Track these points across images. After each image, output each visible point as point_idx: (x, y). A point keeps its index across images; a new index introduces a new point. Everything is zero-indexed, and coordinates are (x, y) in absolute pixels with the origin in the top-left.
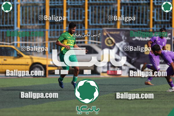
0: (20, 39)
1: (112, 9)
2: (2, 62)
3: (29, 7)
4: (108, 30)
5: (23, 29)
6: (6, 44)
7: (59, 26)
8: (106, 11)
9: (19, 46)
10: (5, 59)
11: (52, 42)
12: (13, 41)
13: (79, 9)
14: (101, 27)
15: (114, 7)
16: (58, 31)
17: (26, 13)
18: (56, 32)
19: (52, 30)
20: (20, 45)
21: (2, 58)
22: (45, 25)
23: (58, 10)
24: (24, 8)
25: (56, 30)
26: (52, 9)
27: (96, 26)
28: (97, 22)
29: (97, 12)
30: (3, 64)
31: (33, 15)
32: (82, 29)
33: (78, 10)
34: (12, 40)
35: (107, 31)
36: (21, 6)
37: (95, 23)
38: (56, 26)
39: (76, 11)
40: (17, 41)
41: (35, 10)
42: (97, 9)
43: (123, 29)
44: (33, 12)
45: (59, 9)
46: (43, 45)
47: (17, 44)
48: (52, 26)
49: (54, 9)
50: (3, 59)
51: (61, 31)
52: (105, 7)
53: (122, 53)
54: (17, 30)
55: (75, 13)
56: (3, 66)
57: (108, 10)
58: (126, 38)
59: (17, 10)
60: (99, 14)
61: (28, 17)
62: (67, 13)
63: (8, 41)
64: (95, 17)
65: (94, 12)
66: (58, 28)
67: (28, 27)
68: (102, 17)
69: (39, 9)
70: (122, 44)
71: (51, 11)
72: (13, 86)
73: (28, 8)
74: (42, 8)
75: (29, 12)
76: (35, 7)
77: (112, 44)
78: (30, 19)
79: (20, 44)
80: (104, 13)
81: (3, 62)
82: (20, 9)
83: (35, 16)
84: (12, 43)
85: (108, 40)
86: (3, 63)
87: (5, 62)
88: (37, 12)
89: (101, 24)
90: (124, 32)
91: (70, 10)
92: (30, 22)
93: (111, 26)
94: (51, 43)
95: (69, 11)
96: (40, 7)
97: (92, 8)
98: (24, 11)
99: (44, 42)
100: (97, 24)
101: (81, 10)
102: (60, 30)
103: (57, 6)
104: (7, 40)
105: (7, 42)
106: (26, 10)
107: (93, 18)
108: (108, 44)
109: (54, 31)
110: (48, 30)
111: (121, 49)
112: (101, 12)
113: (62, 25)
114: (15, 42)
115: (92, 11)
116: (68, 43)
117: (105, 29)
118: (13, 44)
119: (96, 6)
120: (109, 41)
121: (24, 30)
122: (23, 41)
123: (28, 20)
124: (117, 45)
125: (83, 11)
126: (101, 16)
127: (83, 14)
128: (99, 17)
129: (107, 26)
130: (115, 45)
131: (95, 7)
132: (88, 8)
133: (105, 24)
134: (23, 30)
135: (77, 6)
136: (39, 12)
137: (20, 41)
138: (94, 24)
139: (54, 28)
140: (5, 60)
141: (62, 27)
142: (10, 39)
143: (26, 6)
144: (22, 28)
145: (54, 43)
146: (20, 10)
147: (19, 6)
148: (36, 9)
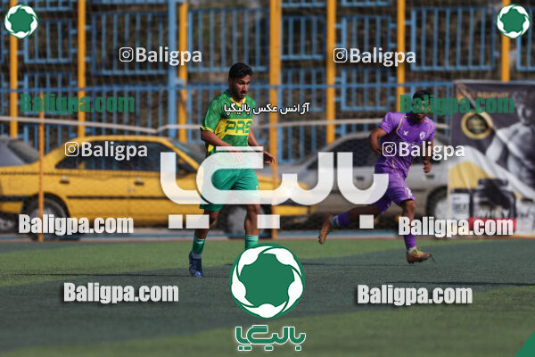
0: (187, 114)
1: (483, 20)
2: (129, 191)
3: (217, 11)
4: (470, 87)
5: (197, 84)
6: (142, 134)
7: (314, 73)
8: (466, 26)
9: (183, 138)
10: (140, 180)
11: (290, 124)
12: (166, 122)
13: (378, 19)
14: (447, 76)
15: (490, 12)
16: (309, 91)
17: (206, 33)
18: (302, 93)
19: (291, 86)
20: (187, 136)
21: (129, 177)
22: (268, 72)
23: (308, 23)
24: (201, 17)
25: (302, 86)
26: (291, 20)
27: (432, 75)
28: (435, 60)
29: (436, 27)
30: (132, 198)
31: (230, 38)
32: (388, 85)
33: (373, 22)
34: (161, 119)
35: (468, 91)
36: (190, 8)
37: (429, 63)
38: (302, 73)
39: (367, 25)
40: (178, 122)
41: (234, 23)
42: (435, 19)
43: (520, 82)
44: (230, 29)
45: (314, 19)
46: (260, 137)
47: (177, 131)
48: (290, 73)
49: (297, 18)
50: (132, 180)
51: (319, 90)
52: (460, 11)
53: (517, 159)
54: (179, 86)
55: (366, 32)
56: (133, 202)
57: (472, 22)
58: (528, 113)
59: (178, 22)
60: (441, 35)
61: (212, 45)
62: (338, 32)
63: (150, 121)
64: (429, 44)
65: (425, 27)
66: (308, 79)
67: (212, 77)
68: (453, 45)
69: (247, 19)
70: (516, 132)
71: (285, 25)
72: (163, 267)
73: (212, 15)
74: (258, 16)
75: (217, 30)
76: (235, 13)
77: (483, 131)
78: (218, 50)
79: (187, 130)
80: (459, 31)
81: (134, 190)
82: (187, 20)
83: (235, 43)
84: (161, 129)
85: (471, 118)
86: (133, 194)
87: (140, 191)
88: (240, 28)
89: (448, 67)
90: (525, 93)
91: (349, 21)
92: (219, 62)
93: (480, 75)
94: (285, 130)
95: (344, 25)
96: (253, 12)
97: (419, 15)
98: (201, 26)
99: (265, 126)
100: (436, 68)
101: (384, 23)
102: (314, 86)
103: (307, 9)
104: (146, 118)
105: (145, 125)
106: (206, 22)
107: (423, 48)
108: (472, 131)
109: (298, 89)
110: (276, 88)
111: (512, 147)
112: (447, 27)
113: (322, 69)
114: (172, 127)
115: (419, 24)
116: (230, 128)
117: (460, 82)
118: (166, 133)
119: (431, 8)
120: (476, 123)
121: (200, 88)
122: (195, 122)
123: (213, 56)
124: (502, 134)
125: (391, 26)
126: (447, 40)
127: (390, 33)
128: (441, 46)
129: (467, 75)
130: (493, 134)
131: (430, 13)
132: (408, 16)
133: (460, 68)
134: (195, 88)
135: (370, 10)
136: (247, 28)
137: (187, 123)
138: (425, 68)
139: (296, 79)
140: (138, 184)
141: (321, 78)
142: (155, 116)
143: (207, 11)
144: (195, 80)
145: (296, 129)
146: (185, 24)
147: (184, 9)
148: (238, 19)
